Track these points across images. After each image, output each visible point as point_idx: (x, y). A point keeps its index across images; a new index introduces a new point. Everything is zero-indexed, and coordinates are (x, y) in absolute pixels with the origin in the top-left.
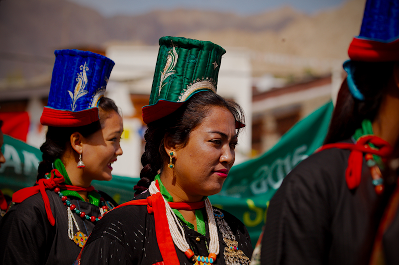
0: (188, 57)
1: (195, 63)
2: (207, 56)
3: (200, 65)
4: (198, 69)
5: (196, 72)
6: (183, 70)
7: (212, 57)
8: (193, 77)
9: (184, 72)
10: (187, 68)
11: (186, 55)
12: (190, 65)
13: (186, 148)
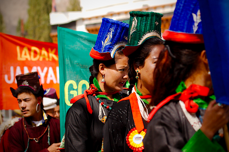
0: (142, 22)
1: (145, 24)
2: (152, 20)
3: (148, 25)
4: (147, 27)
5: (146, 29)
6: (140, 28)
7: (154, 19)
8: (145, 31)
9: (141, 29)
10: (142, 27)
11: (141, 20)
12: (143, 25)
13: (144, 68)
